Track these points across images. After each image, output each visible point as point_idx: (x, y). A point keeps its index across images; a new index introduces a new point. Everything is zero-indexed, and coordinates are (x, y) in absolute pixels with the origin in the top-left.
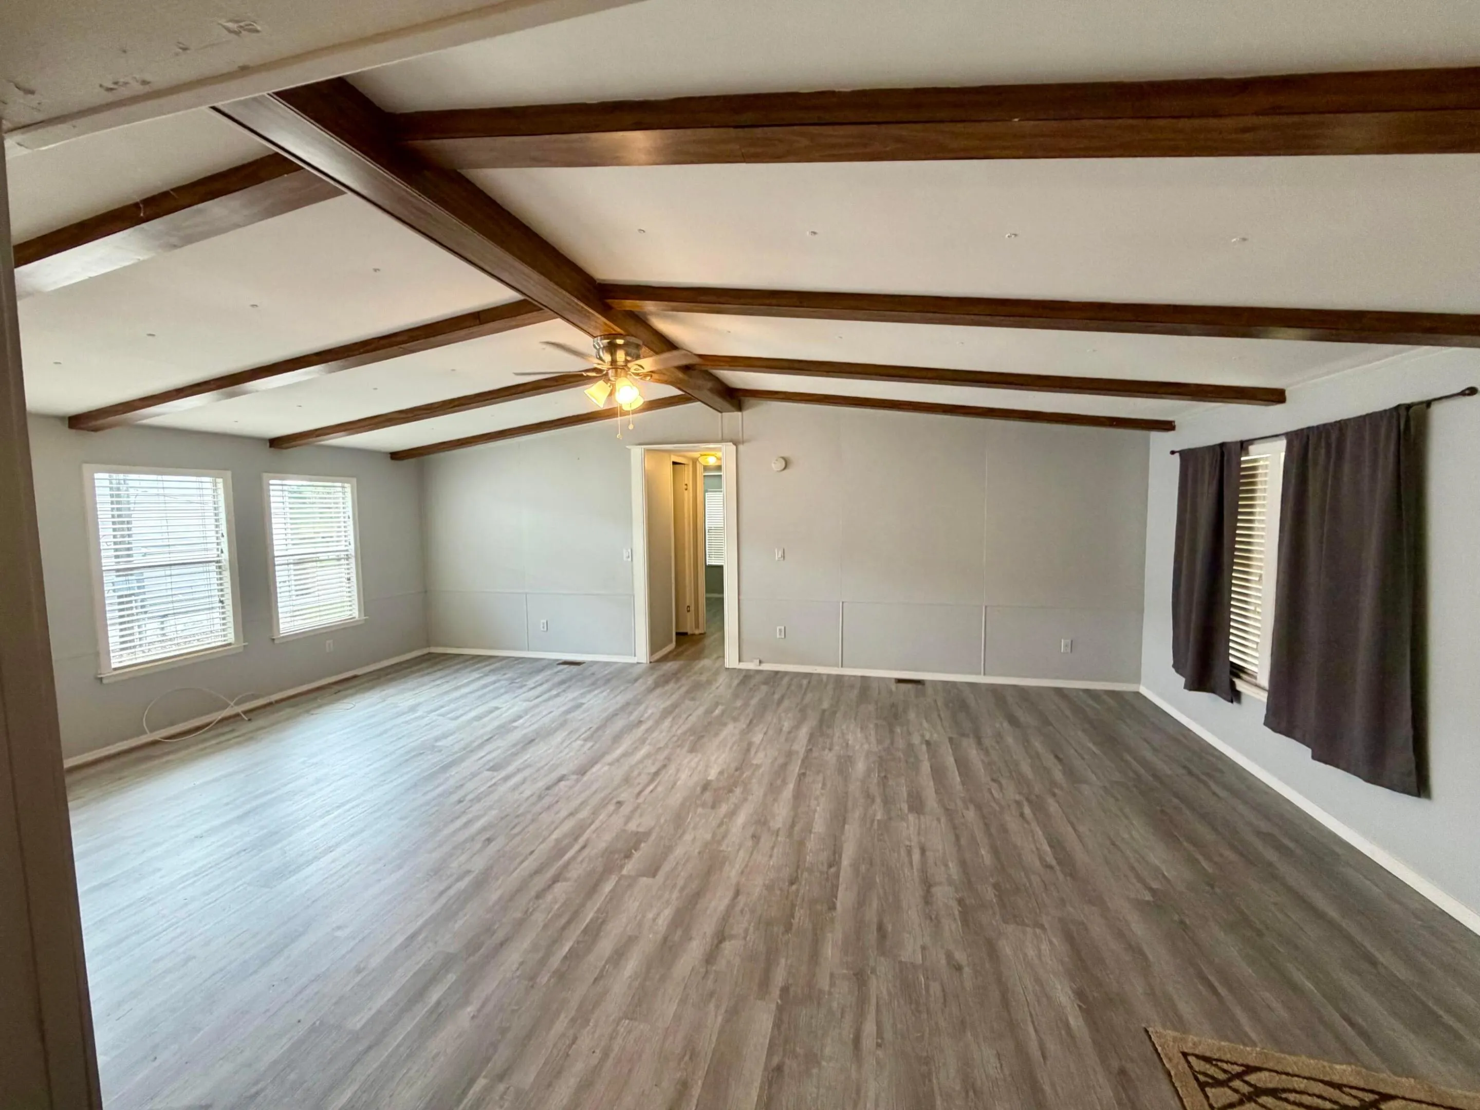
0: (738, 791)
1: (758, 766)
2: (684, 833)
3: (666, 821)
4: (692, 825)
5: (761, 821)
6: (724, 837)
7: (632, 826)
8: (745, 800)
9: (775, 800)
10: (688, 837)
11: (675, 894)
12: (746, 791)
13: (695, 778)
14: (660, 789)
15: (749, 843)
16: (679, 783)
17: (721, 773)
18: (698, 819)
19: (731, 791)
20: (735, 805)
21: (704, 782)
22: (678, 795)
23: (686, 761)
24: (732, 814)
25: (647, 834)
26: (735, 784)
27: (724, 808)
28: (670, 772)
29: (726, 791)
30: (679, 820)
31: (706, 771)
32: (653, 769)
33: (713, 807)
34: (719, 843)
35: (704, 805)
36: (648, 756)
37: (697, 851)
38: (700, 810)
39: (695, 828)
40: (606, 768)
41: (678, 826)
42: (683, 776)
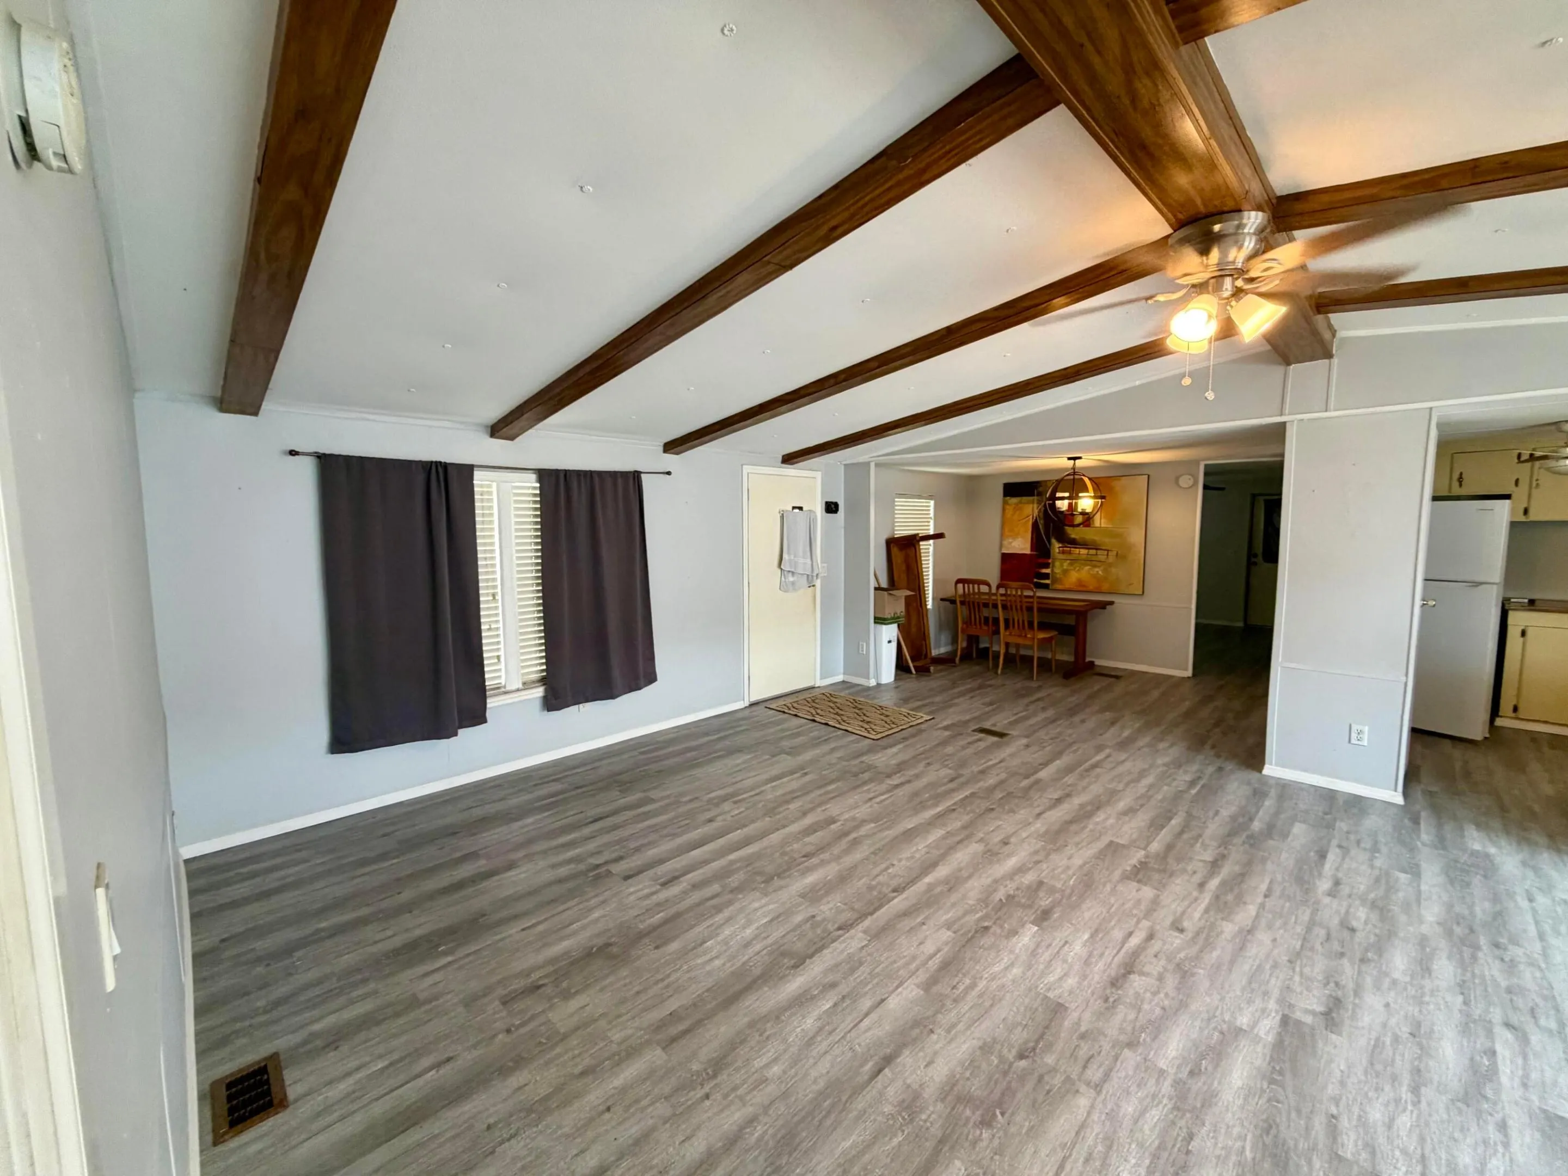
0: (1001, 894)
1: (949, 926)
2: (1081, 867)
3: (1104, 885)
4: (1070, 872)
5: (991, 855)
6: (1036, 852)
7: (1148, 892)
8: (996, 881)
9: (960, 870)
10: (1077, 861)
11: (1091, 826)
12: (989, 891)
13: (1059, 936)
14: (1118, 934)
15: (1013, 840)
16: (1086, 936)
17: (1014, 933)
18: (1063, 876)
19: (1010, 898)
20: (1012, 879)
21: (1045, 924)
22: (1087, 915)
23: (1071, 982)
24: (1021, 870)
25: (1126, 877)
26: (1001, 905)
27: (1029, 878)
28: (1101, 965)
29: (1017, 899)
30: (1087, 884)
31: (1038, 945)
32: (1137, 983)
33: (1041, 884)
34: (1044, 848)
35: (1052, 890)
36: (1157, 1028)
37: (1069, 848)
38: (1059, 885)
39: (1068, 868)
40: (1243, 1021)
41: (1089, 874)
42: (1078, 948)
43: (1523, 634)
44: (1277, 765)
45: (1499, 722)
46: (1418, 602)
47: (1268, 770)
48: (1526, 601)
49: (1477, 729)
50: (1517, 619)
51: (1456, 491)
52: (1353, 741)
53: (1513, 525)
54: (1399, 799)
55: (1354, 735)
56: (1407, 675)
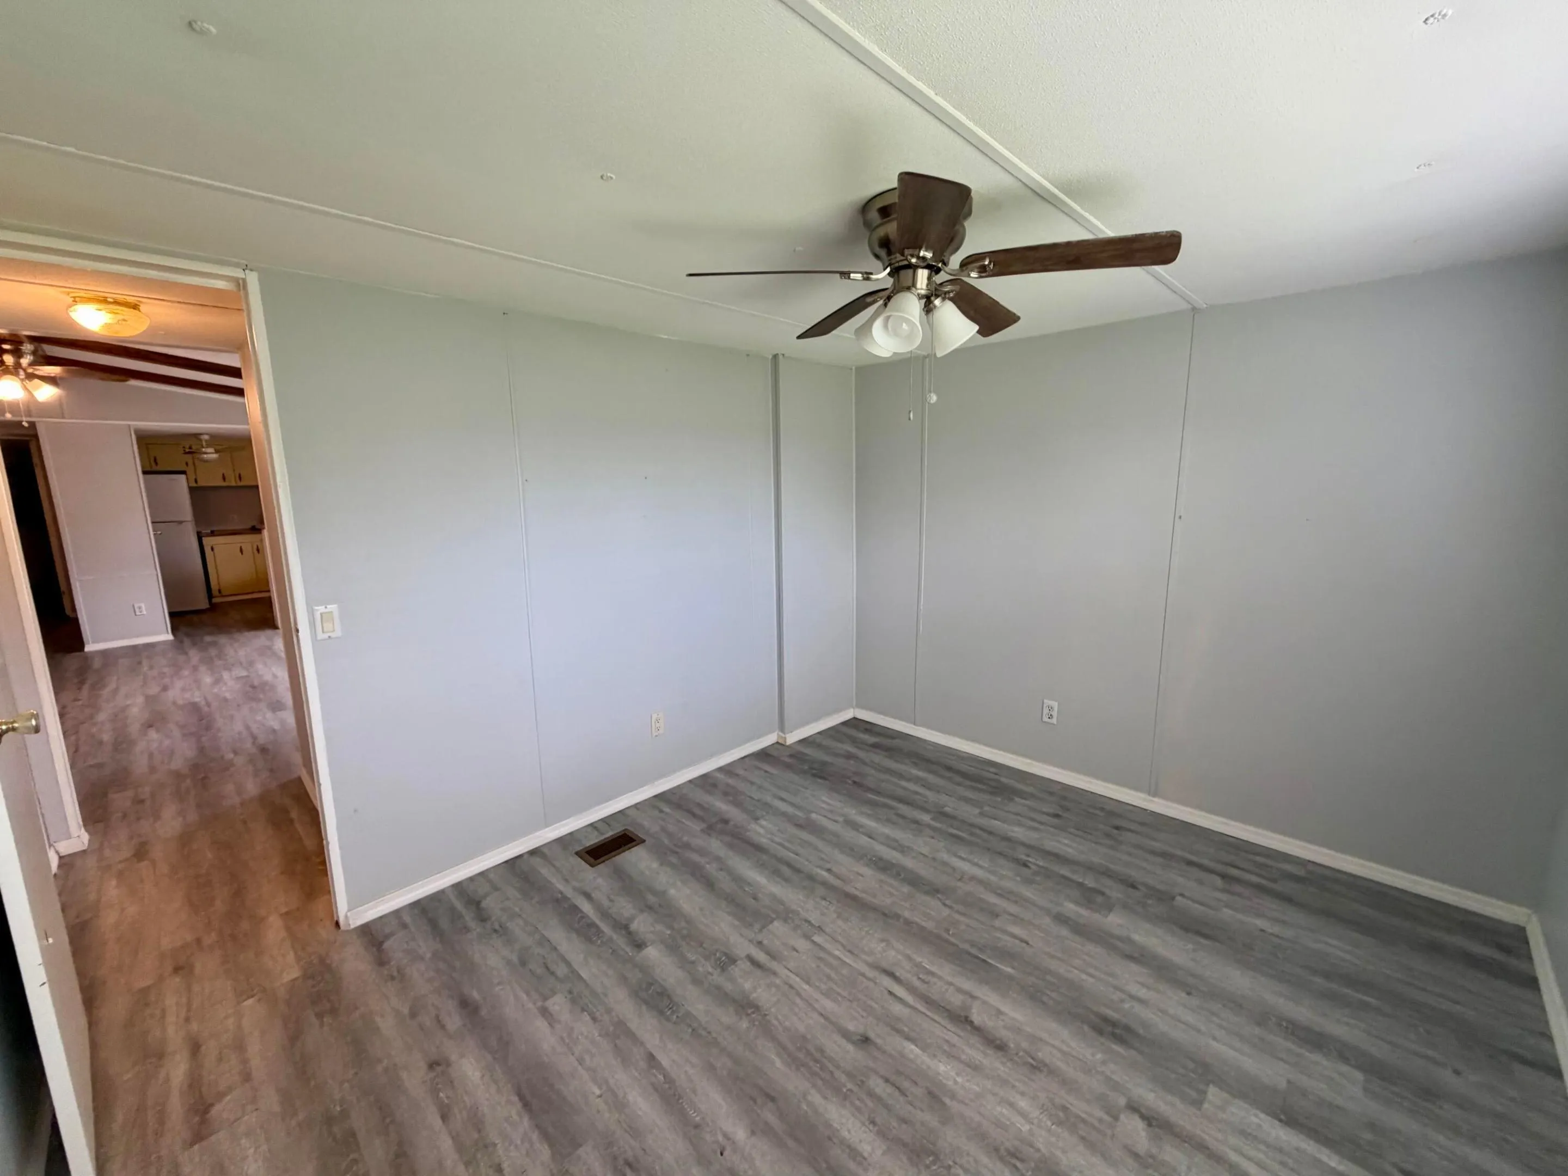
43: (212, 549)
44: (93, 642)
45: (215, 600)
46: (152, 533)
47: (88, 648)
48: (209, 531)
49: (204, 604)
50: (207, 541)
51: (155, 468)
52: (138, 613)
53: (191, 489)
54: (170, 637)
55: (137, 610)
56: (156, 569)
